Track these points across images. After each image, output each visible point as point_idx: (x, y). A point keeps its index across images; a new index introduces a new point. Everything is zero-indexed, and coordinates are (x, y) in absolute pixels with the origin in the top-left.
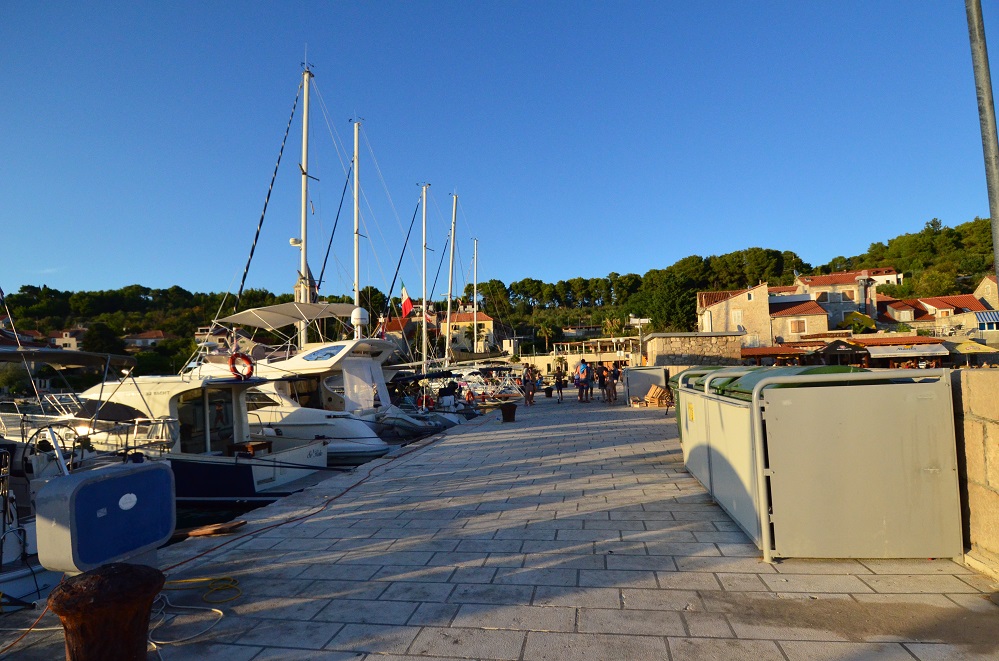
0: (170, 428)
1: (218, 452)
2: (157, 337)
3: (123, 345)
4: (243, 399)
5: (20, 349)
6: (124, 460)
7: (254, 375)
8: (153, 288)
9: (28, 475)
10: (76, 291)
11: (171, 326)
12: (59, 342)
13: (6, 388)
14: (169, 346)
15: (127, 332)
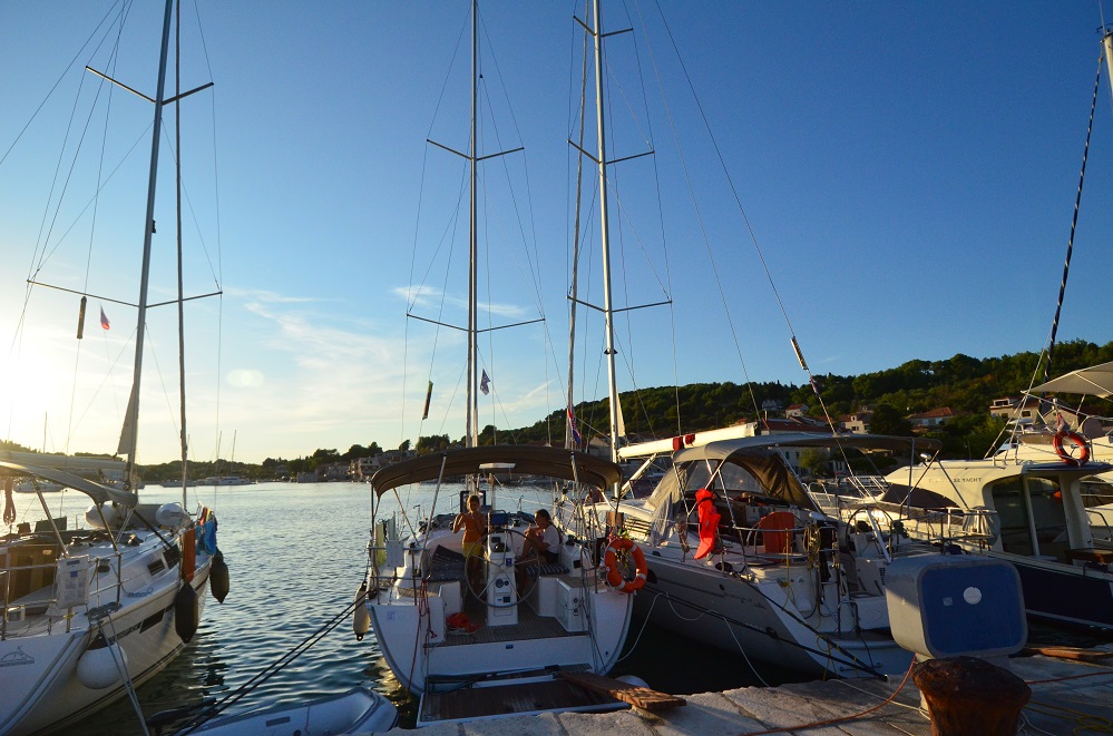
0: (988, 521)
1: (1051, 558)
2: (945, 415)
3: (909, 425)
4: (1075, 490)
5: (835, 435)
6: (941, 551)
7: (1090, 459)
8: (933, 361)
9: (852, 552)
10: (858, 375)
11: (959, 401)
12: (848, 425)
13: (809, 469)
14: (960, 424)
15: (911, 412)
